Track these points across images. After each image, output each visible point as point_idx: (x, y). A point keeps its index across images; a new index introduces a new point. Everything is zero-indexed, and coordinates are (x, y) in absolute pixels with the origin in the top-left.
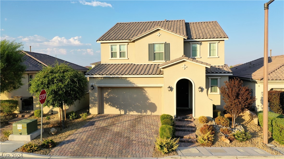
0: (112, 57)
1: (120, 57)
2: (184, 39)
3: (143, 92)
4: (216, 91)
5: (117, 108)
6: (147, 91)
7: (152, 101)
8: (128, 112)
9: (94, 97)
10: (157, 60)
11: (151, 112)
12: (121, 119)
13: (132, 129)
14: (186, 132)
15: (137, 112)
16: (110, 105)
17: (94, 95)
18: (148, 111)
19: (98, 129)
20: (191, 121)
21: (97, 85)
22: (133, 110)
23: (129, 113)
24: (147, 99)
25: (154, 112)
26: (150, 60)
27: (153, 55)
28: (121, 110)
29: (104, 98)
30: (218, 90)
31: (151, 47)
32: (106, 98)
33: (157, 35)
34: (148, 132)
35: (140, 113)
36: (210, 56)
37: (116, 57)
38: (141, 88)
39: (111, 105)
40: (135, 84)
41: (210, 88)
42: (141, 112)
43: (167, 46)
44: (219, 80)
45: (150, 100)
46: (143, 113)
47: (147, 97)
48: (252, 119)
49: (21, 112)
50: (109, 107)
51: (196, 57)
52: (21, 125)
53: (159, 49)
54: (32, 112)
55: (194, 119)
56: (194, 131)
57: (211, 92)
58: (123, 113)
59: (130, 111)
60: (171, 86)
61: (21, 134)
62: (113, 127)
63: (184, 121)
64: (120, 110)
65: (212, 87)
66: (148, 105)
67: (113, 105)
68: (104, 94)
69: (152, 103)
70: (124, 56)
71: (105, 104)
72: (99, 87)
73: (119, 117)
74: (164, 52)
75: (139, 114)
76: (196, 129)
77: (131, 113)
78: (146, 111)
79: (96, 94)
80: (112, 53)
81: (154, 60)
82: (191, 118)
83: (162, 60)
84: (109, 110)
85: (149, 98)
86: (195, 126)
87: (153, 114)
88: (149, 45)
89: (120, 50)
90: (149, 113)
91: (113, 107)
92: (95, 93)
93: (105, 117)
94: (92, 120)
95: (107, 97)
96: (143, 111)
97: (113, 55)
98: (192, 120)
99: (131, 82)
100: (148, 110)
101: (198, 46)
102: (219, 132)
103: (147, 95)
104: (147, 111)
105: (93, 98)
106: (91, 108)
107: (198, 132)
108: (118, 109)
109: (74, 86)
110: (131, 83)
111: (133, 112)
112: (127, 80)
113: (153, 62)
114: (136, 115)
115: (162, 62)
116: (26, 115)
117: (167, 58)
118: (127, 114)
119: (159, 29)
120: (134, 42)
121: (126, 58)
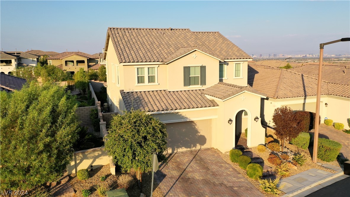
0: (138, 82)
1: (149, 82)
2: (220, 62)
3: (192, 125)
6: (197, 124)
7: (202, 133)
8: (176, 149)
10: (193, 85)
11: (200, 146)
13: (209, 172)
15: (186, 148)
18: (198, 145)
22: (181, 146)
23: (177, 150)
24: (197, 132)
25: (203, 145)
26: (185, 85)
27: (188, 80)
31: (187, 70)
33: (193, 56)
35: (189, 148)
36: (236, 76)
37: (143, 82)
38: (192, 122)
40: (188, 117)
42: (190, 148)
43: (203, 69)
45: (199, 133)
46: (193, 148)
47: (197, 130)
51: (223, 79)
53: (195, 73)
56: (263, 162)
59: (178, 147)
60: (230, 118)
62: (189, 174)
66: (197, 138)
69: (201, 135)
74: (200, 76)
75: (189, 149)
77: (180, 150)
80: (138, 78)
81: (190, 85)
83: (198, 84)
85: (199, 130)
86: (259, 156)
87: (204, 147)
88: (185, 68)
89: (149, 74)
90: (198, 147)
96: (192, 145)
97: (140, 80)
98: (250, 150)
99: (183, 116)
100: (197, 143)
101: (226, 66)
103: (196, 127)
104: (196, 145)
107: (267, 163)
110: (183, 117)
111: (181, 148)
112: (179, 114)
113: (189, 87)
114: (186, 152)
115: (198, 87)
116: (62, 179)
117: (203, 82)
118: (175, 151)
119: (196, 50)
120: (167, 64)
121: (156, 83)
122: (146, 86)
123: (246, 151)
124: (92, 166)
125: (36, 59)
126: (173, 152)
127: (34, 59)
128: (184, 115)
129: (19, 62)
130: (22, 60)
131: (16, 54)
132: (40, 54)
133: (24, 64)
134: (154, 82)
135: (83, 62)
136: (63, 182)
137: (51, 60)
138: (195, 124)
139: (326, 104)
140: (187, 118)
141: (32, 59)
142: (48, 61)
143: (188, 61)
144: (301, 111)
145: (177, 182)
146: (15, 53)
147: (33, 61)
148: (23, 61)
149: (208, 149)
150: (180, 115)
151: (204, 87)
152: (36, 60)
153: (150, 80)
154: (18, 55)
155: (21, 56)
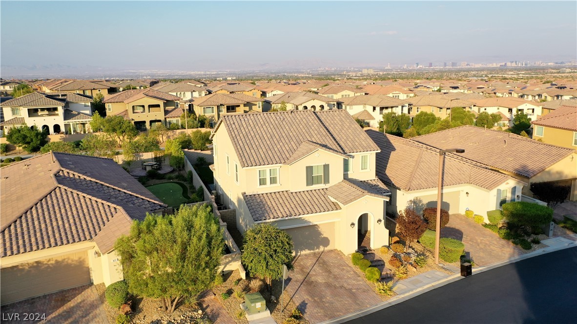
0: (261, 184)
1: (271, 183)
2: (344, 160)
3: (315, 228)
7: (325, 235)
10: (315, 184)
11: (323, 247)
12: (302, 263)
13: (331, 275)
14: (380, 267)
15: (309, 250)
18: (321, 247)
20: (372, 253)
22: (304, 248)
23: (301, 252)
24: (320, 234)
25: (326, 247)
26: (307, 185)
27: (311, 179)
31: (309, 169)
33: (316, 155)
34: (349, 276)
36: (362, 169)
37: (265, 184)
38: (316, 225)
40: (311, 221)
42: (314, 250)
43: (326, 167)
45: (323, 235)
46: (316, 250)
47: (320, 232)
51: (348, 173)
53: (318, 172)
55: (374, 250)
56: (383, 265)
59: (301, 250)
60: (353, 221)
61: (259, 312)
62: (313, 277)
63: (367, 254)
66: (321, 240)
69: (324, 237)
73: (297, 261)
74: (323, 174)
75: (312, 251)
76: (384, 262)
77: (303, 252)
80: (260, 180)
81: (312, 184)
82: (371, 250)
83: (321, 183)
85: (322, 232)
86: (381, 258)
87: (327, 249)
88: (307, 168)
89: (271, 175)
90: (322, 249)
96: (315, 247)
97: (262, 182)
100: (321, 245)
101: (351, 159)
102: (403, 261)
103: (320, 230)
104: (319, 247)
107: (388, 265)
110: (306, 222)
111: (305, 250)
113: (311, 186)
114: (310, 254)
115: (322, 186)
117: (327, 180)
118: (299, 254)
119: (318, 150)
120: (290, 165)
121: (278, 184)
122: (268, 188)
123: (369, 253)
124: (223, 272)
125: (90, 103)
126: (296, 255)
127: (87, 104)
128: (306, 219)
129: (65, 109)
130: (70, 105)
131: (60, 97)
132: (86, 88)
133: (74, 112)
134: (276, 183)
135: (158, 106)
137: (111, 104)
138: (319, 227)
139: (467, 193)
140: (310, 222)
141: (83, 103)
142: (106, 104)
143: (310, 161)
145: (302, 285)
146: (59, 96)
147: (85, 106)
148: (71, 107)
149: (331, 251)
150: (303, 219)
151: (327, 186)
152: (90, 105)
153: (273, 181)
154: (64, 97)
155: (68, 100)
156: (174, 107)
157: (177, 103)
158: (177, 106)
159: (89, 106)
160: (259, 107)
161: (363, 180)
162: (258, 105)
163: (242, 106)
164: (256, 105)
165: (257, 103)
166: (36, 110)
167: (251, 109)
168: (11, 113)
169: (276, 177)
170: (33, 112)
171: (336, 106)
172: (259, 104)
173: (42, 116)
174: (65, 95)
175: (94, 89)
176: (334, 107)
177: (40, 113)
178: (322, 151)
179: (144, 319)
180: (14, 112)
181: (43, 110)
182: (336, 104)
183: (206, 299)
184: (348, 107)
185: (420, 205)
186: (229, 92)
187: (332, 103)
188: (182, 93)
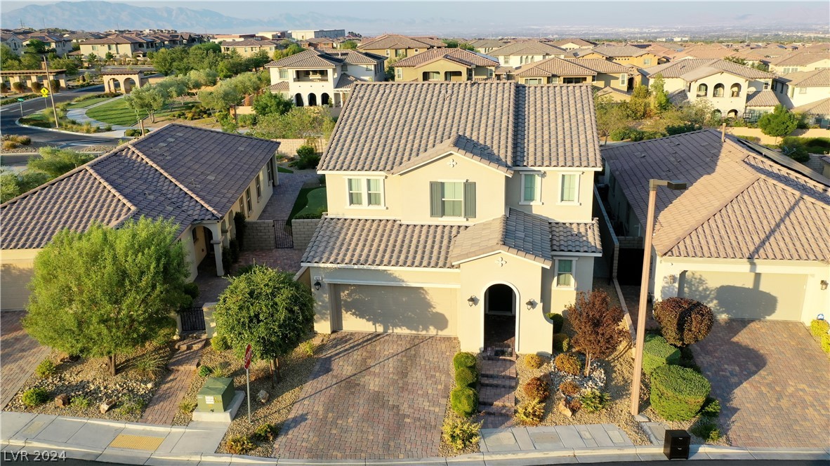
0: (352, 202)
1: (370, 203)
2: (507, 177)
3: (420, 292)
4: (567, 284)
5: (368, 320)
7: (439, 309)
8: (391, 328)
9: (323, 302)
10: (448, 215)
11: (436, 330)
12: (378, 349)
13: (400, 382)
14: (498, 391)
15: (408, 328)
16: (354, 314)
17: (322, 299)
18: (431, 328)
19: (340, 384)
20: (510, 361)
21: (326, 281)
22: (402, 324)
23: (393, 329)
24: (429, 305)
25: (442, 330)
26: (432, 214)
27: (439, 204)
28: (377, 325)
29: (341, 300)
30: (572, 281)
31: (437, 189)
32: (345, 301)
33: (448, 163)
34: (430, 391)
35: (415, 330)
36: (562, 200)
37: (360, 203)
39: (357, 315)
40: (405, 280)
41: (556, 278)
42: (417, 329)
43: (470, 188)
44: (574, 263)
45: (434, 308)
46: (421, 331)
48: (630, 348)
49: (182, 338)
50: (353, 317)
51: (532, 203)
52: (212, 398)
53: (454, 195)
54: (204, 337)
55: (517, 356)
56: (514, 388)
57: (558, 284)
58: (380, 329)
59: (395, 326)
60: (474, 294)
61: (213, 411)
62: (367, 377)
63: (499, 360)
64: (374, 324)
65: (559, 275)
66: (430, 316)
67: (361, 314)
68: (342, 294)
69: (437, 313)
70: (378, 203)
71: (344, 312)
72: (330, 284)
73: (375, 343)
74: (462, 199)
75: (414, 332)
76: (517, 383)
77: (398, 331)
78: (426, 328)
79: (326, 297)
80: (351, 195)
81: (443, 214)
82: (511, 354)
83: (460, 215)
84: (353, 324)
85: (433, 303)
86: (517, 374)
87: (441, 333)
88: (432, 184)
89: (369, 189)
90: (432, 331)
91: (360, 318)
92: (325, 295)
93: (346, 341)
94: (324, 354)
95: (349, 300)
96: (421, 327)
97: (353, 199)
98: (513, 358)
99: (395, 277)
100: (431, 325)
101: (539, 178)
102: (558, 390)
103: (428, 298)
104: (428, 328)
105: (320, 303)
106: (316, 322)
107: (520, 392)
108: (371, 323)
109: (295, 321)
110: (395, 279)
111: (400, 327)
112: (389, 272)
113: (440, 219)
115: (460, 220)
116: (194, 344)
117: (470, 210)
118: (390, 331)
119: (451, 154)
120: (401, 175)
121: (382, 207)
123: (504, 359)
125: (373, 66)
126: (385, 331)
127: (370, 67)
128: (396, 274)
129: (343, 73)
130: (348, 67)
131: (340, 57)
132: (400, 45)
133: (352, 78)
134: (379, 204)
135: (459, 74)
136: (195, 347)
137: (400, 68)
138: (426, 292)
139: (823, 283)
140: (403, 281)
141: (365, 66)
142: (396, 69)
143: (437, 172)
144: (749, 288)
146: (338, 54)
147: (367, 70)
148: (350, 70)
149: (448, 339)
150: (391, 274)
151: (471, 222)
152: (373, 69)
153: (372, 199)
154: (344, 57)
155: (347, 61)
156: (485, 77)
157: (491, 70)
158: (491, 74)
159: (371, 70)
160: (623, 82)
161: (561, 221)
162: (620, 79)
163: (589, 79)
164: (617, 78)
165: (620, 76)
166: (307, 73)
167: (607, 84)
168: (278, 74)
169: (360, 194)
170: (301, 76)
171: (770, 87)
172: (623, 77)
173: (312, 80)
174: (347, 54)
175: (409, 48)
176: (766, 88)
177: (312, 77)
178: (460, 156)
179: (77, 374)
180: (281, 74)
181: (315, 72)
182: (770, 83)
183: (181, 368)
184: (797, 90)
185: (701, 289)
186: (605, 58)
187: (762, 80)
188: (530, 57)
